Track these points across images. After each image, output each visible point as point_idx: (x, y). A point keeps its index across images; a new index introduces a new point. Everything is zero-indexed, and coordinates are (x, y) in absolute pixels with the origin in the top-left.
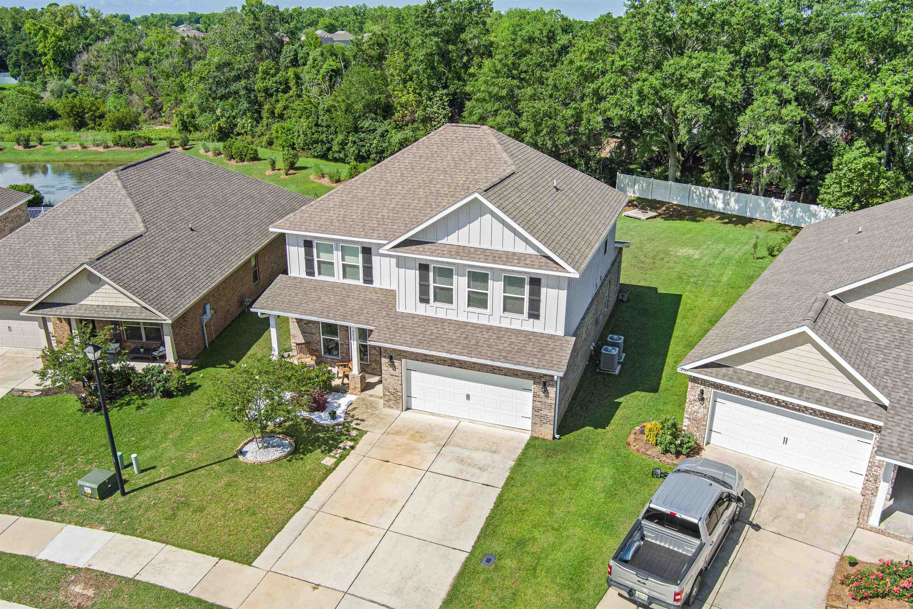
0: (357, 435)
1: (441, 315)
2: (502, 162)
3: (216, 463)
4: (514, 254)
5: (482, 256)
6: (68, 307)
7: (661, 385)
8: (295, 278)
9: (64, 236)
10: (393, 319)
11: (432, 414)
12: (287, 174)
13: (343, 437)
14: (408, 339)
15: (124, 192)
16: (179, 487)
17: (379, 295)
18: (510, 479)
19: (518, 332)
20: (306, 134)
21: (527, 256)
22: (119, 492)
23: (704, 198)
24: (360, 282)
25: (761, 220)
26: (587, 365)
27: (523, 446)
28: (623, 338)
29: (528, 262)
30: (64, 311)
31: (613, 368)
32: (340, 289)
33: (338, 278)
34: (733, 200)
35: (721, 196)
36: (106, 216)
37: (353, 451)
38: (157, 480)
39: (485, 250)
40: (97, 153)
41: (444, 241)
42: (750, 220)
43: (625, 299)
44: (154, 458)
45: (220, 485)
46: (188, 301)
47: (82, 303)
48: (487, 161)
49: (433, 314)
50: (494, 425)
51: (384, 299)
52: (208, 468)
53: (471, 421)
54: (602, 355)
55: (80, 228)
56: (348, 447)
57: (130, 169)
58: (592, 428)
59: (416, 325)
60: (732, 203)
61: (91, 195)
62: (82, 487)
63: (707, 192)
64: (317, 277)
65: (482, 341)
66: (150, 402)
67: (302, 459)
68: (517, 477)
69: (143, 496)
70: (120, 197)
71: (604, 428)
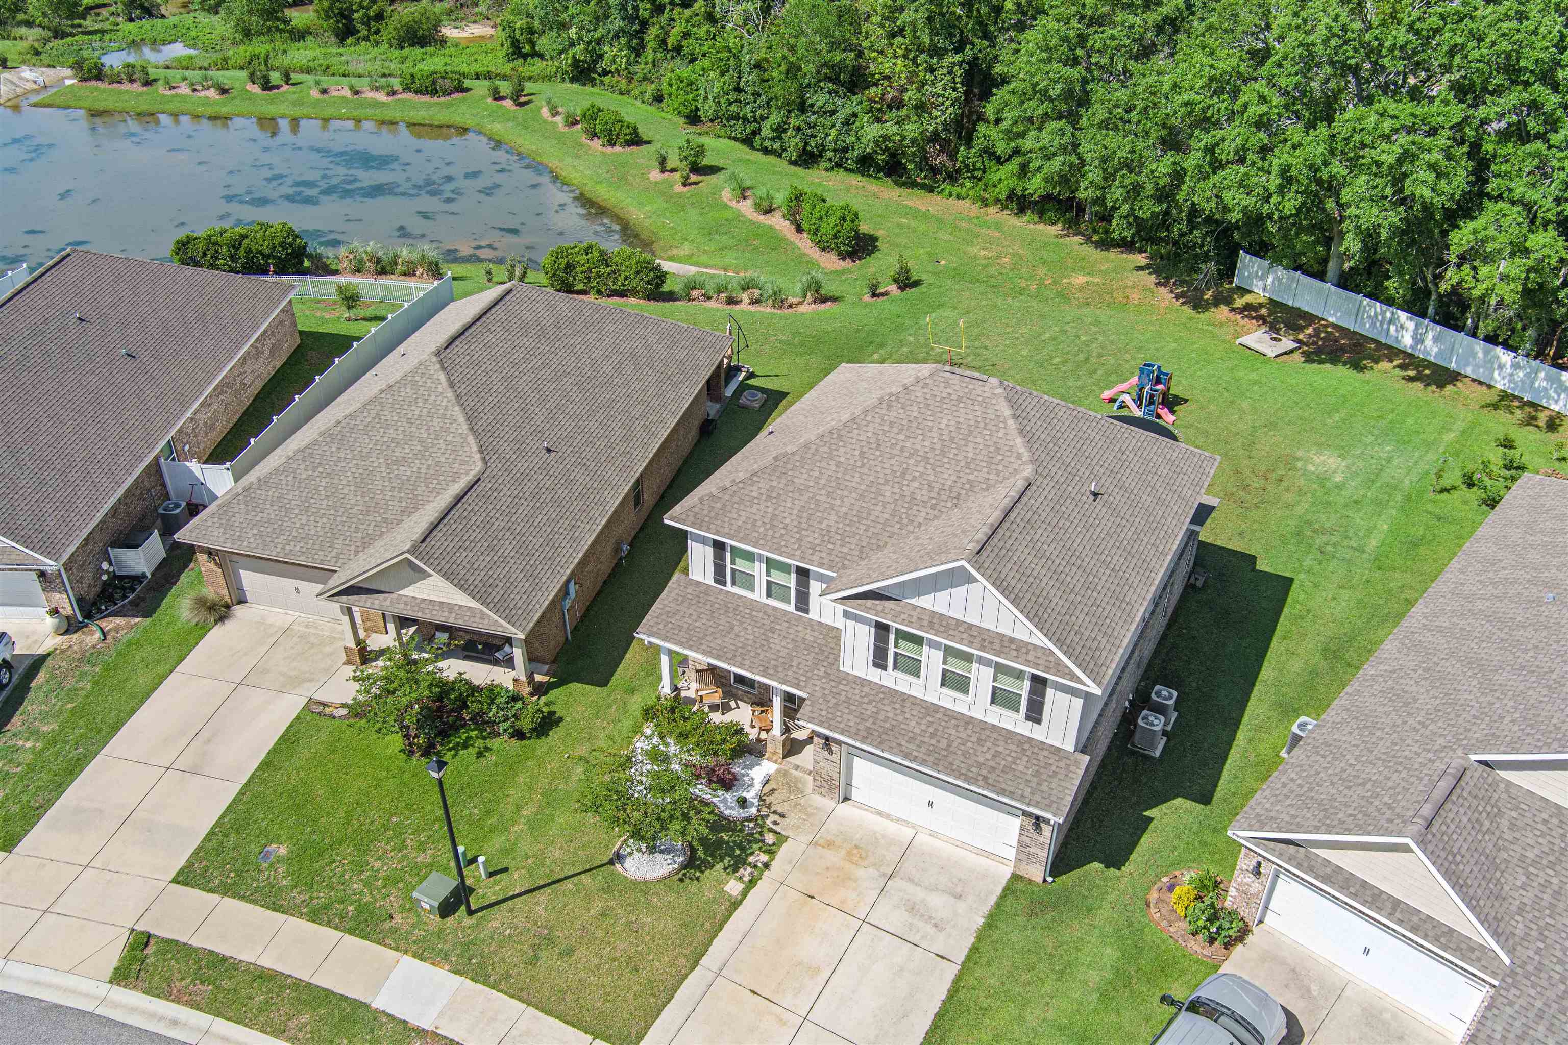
0: (774, 844)
1: (902, 687)
2: (1015, 454)
3: (586, 871)
4: (1012, 640)
5: (965, 636)
6: (381, 596)
7: (1219, 789)
8: (698, 583)
9: (367, 463)
10: (833, 684)
11: (879, 813)
12: (684, 185)
13: (756, 846)
14: (852, 724)
15: (450, 394)
16: (539, 909)
17: (816, 634)
18: (974, 949)
19: (1009, 735)
20: (719, 102)
21: (1030, 647)
22: (463, 908)
23: (1382, 323)
24: (791, 608)
25: (1474, 380)
26: (1115, 734)
27: (999, 891)
28: (1175, 694)
29: (1030, 657)
30: (377, 602)
31: (1153, 747)
32: (761, 615)
33: (759, 594)
34: (1430, 335)
35: (1411, 325)
36: (425, 435)
37: (766, 873)
38: (511, 894)
39: (971, 626)
40: (376, 104)
41: (914, 601)
42: (1453, 377)
43: (1199, 584)
44: (507, 851)
45: (593, 912)
46: (546, 594)
47: (401, 592)
48: (992, 449)
49: (890, 685)
50: (963, 845)
51: (823, 642)
52: (575, 880)
53: (933, 834)
54: (1138, 730)
55: (389, 453)
56: (760, 865)
57: (457, 343)
58: (1102, 866)
59: (866, 700)
60: (1429, 342)
61: (403, 394)
62: (419, 901)
63: (1388, 315)
64: (729, 588)
65: (955, 744)
66: (495, 743)
67: (698, 879)
68: (984, 947)
69: (496, 919)
70: (444, 403)
71: (1119, 869)
